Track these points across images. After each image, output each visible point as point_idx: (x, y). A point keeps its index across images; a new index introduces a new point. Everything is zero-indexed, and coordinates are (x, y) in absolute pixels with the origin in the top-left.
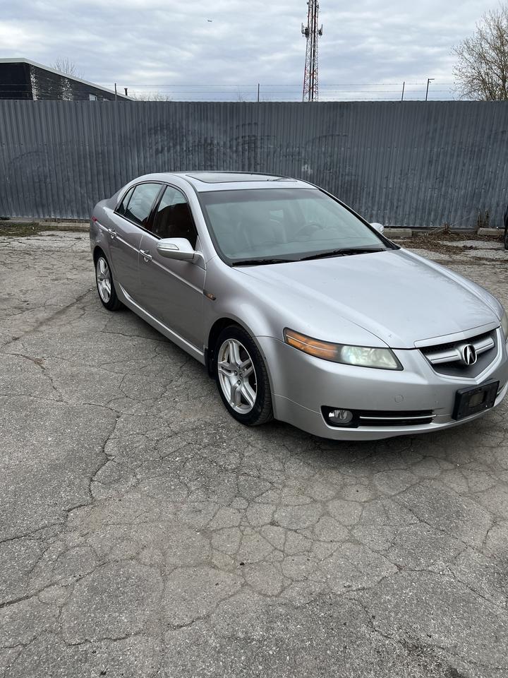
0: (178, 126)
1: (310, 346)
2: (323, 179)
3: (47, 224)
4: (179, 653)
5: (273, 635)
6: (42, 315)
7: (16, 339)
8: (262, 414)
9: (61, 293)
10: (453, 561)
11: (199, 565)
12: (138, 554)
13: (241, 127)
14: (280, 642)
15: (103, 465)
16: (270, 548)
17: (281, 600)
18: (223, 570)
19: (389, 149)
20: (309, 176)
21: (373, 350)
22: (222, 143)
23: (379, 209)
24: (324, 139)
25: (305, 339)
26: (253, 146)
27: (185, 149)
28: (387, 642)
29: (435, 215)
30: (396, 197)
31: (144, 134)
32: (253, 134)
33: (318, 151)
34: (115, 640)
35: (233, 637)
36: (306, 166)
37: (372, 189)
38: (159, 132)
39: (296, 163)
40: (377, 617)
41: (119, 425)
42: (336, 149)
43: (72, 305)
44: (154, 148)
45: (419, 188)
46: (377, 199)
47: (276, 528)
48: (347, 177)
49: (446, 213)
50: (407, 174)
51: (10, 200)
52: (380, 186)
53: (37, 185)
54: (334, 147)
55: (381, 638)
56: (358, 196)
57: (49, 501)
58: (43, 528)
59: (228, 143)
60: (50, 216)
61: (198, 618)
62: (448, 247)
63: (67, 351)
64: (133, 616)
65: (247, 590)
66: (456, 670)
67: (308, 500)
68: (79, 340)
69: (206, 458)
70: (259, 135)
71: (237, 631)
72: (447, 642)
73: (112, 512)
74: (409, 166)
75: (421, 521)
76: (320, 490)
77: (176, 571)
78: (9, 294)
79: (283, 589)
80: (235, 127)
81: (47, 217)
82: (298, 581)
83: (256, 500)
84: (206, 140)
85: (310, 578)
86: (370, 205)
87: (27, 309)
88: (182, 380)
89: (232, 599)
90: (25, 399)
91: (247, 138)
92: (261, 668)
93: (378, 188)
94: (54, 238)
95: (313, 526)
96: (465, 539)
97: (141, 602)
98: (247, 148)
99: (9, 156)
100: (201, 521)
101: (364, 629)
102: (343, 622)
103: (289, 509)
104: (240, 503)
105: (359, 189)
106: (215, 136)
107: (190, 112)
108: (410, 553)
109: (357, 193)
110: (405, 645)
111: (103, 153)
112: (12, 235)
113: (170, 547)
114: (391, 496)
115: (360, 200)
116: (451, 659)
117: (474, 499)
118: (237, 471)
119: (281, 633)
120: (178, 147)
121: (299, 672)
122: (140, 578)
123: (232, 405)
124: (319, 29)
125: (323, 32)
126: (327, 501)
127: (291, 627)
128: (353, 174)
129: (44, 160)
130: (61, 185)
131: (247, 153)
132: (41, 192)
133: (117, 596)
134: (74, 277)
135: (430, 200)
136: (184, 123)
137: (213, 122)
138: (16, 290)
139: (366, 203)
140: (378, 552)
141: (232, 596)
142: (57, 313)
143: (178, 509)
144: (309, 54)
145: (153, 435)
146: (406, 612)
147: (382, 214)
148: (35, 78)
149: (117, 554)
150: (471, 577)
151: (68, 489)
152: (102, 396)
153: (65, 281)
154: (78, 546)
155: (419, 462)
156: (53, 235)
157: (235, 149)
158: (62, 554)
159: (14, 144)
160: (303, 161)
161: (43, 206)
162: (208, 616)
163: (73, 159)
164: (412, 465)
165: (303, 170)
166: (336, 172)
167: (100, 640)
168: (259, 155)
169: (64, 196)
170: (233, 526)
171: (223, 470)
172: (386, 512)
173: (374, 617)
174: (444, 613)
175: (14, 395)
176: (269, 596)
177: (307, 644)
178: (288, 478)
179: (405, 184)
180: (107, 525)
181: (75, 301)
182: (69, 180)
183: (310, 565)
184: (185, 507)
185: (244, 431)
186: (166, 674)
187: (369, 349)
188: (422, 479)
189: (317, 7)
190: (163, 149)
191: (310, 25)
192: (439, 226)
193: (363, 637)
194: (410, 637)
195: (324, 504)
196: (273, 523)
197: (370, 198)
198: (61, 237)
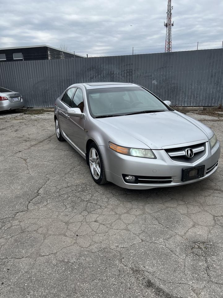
0: (99, 67)
1: (118, 149)
2: (162, 86)
3: (47, 109)
4: (40, 265)
5: (79, 262)
6: (33, 143)
7: (20, 151)
8: (103, 179)
9: (43, 135)
10: (167, 239)
11: (60, 235)
12: (37, 229)
13: (126, 66)
14: (80, 264)
15: (36, 197)
16: (91, 230)
17: (88, 249)
18: (69, 237)
19: (192, 72)
20: (156, 85)
21: (143, 150)
22: (118, 73)
23: (188, 99)
24: (162, 69)
25: (116, 146)
26: (131, 73)
27: (102, 76)
28: (125, 268)
29: (215, 100)
30: (196, 93)
31: (86, 71)
32: (131, 68)
33: (160, 74)
34: (17, 259)
35: (63, 261)
36: (154, 81)
37: (184, 89)
38: (92, 70)
39: (150, 80)
40: (124, 259)
41: (48, 183)
42: (167, 73)
43: (46, 139)
44: (90, 77)
45: (207, 88)
46: (187, 94)
47: (96, 223)
48: (173, 85)
49: (220, 99)
50: (201, 82)
51: (33, 100)
52: (188, 88)
53: (44, 94)
54: (167, 72)
55: (123, 266)
56: (178, 93)
57: (11, 209)
58: (5, 218)
59: (120, 73)
60: (49, 106)
61: (52, 253)
62: (219, 114)
63: (38, 156)
64: (27, 251)
65: (75, 245)
66: (151, 281)
67: (114, 213)
68: (44, 152)
69: (77, 196)
70: (134, 68)
71: (65, 259)
72: (151, 270)
73: (34, 214)
74: (201, 79)
75: (159, 223)
76: (120, 210)
77: (50, 236)
78: (23, 135)
79: (90, 245)
80: (123, 66)
81: (48, 107)
82: (97, 243)
83: (92, 212)
84: (111, 72)
85: (103, 242)
86: (184, 97)
87: (28, 141)
88: (79, 167)
89: (68, 247)
90: (15, 173)
91: (128, 71)
92: (69, 272)
93: (187, 89)
94: (48, 115)
95: (112, 223)
96: (176, 231)
97: (32, 246)
98: (128, 74)
99: (33, 83)
100: (67, 219)
101: (117, 262)
102: (109, 259)
103: (104, 216)
104: (85, 213)
105: (178, 90)
106: (115, 70)
107: (104, 61)
108: (149, 235)
109: (177, 92)
110: (132, 269)
111: (69, 80)
112: (33, 114)
113: (51, 228)
114: (150, 213)
115: (179, 95)
116: (150, 277)
117: (188, 216)
118: (88, 201)
119: (82, 261)
120: (100, 76)
121: (84, 275)
122: (35, 238)
123: (94, 176)
124: (172, 23)
125: (174, 24)
126: (122, 214)
127: (87, 259)
128: (176, 83)
129: (46, 84)
130: (53, 93)
131: (128, 77)
132: (45, 97)
133: (23, 244)
134: (51, 129)
135: (212, 94)
136: (102, 66)
137: (114, 64)
138: (26, 134)
139: (182, 96)
140: (135, 234)
141: (68, 246)
142: (39, 142)
143: (59, 214)
144: (168, 34)
145: (59, 187)
146: (138, 257)
147: (189, 101)
148: (50, 52)
149: (30, 229)
150: (173, 246)
151: (19, 205)
152: (45, 172)
153: (47, 130)
154: (16, 225)
155: (169, 201)
156: (48, 114)
157: (123, 75)
158: (9, 228)
159: (35, 78)
160: (153, 79)
161: (46, 102)
162: (56, 253)
163: (57, 83)
164: (165, 202)
165: (153, 83)
166: (168, 83)
167: (12, 258)
168: (133, 77)
169: (54, 98)
170: (79, 222)
171: (83, 201)
172: (145, 220)
173: (123, 258)
174: (155, 259)
175: (11, 171)
176: (83, 248)
177: (91, 266)
178: (108, 205)
179: (200, 87)
180: (30, 219)
181: (48, 138)
182: (56, 91)
183: (105, 237)
184: (62, 214)
185: (97, 186)
186: (32, 272)
187: (142, 150)
188: (167, 207)
189: (171, 14)
190: (93, 77)
191: (168, 22)
192: (217, 105)
193: (116, 265)
194: (136, 267)
195: (120, 215)
196: (95, 221)
197: (184, 94)
198: (52, 114)
